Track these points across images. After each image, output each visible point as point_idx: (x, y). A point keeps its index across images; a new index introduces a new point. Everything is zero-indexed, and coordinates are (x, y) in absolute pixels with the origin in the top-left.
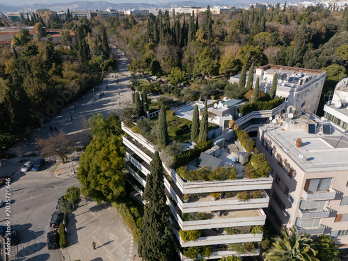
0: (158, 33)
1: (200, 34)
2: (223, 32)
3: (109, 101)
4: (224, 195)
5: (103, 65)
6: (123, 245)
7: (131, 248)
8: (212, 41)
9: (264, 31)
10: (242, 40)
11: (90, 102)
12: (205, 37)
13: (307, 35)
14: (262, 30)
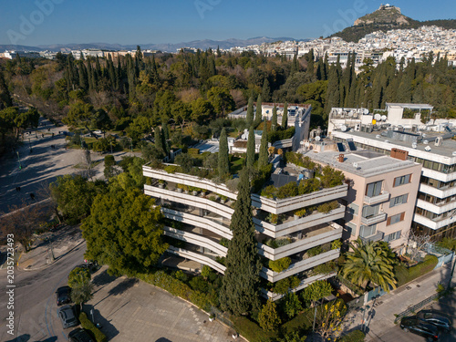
0: (86, 77)
1: (144, 78)
2: (171, 76)
3: (44, 167)
4: (308, 210)
5: (19, 120)
6: (183, 316)
7: (195, 316)
8: (161, 86)
9: (216, 74)
10: (196, 84)
11: (14, 172)
12: (151, 81)
13: (260, 78)
14: (213, 73)
